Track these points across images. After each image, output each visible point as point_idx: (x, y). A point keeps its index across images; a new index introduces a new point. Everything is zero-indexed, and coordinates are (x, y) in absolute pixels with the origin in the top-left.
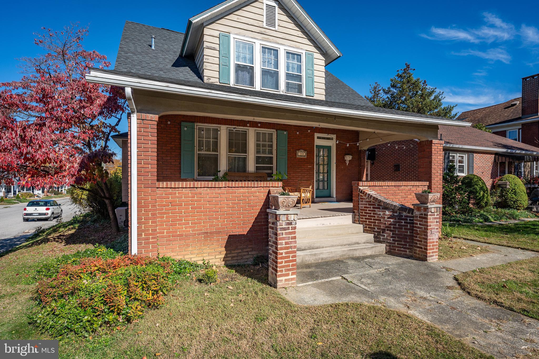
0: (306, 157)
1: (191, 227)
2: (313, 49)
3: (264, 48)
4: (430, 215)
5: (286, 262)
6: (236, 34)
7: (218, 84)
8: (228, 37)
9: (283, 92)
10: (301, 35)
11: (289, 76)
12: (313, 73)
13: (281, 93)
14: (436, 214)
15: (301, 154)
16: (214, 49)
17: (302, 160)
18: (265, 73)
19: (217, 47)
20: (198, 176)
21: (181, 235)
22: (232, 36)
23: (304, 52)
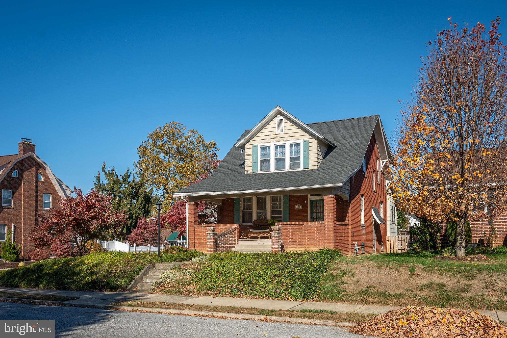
0: (301, 209)
1: (205, 241)
2: (309, 137)
3: (277, 147)
4: (273, 236)
5: (209, 249)
6: (262, 143)
7: (252, 173)
8: (257, 146)
9: (288, 170)
10: (300, 130)
11: (291, 159)
12: (308, 153)
13: (286, 171)
14: (276, 236)
15: (299, 207)
16: (250, 155)
17: (299, 211)
18: (277, 160)
19: (251, 153)
20: (243, 223)
21: (202, 244)
22: (259, 145)
23: (302, 141)
